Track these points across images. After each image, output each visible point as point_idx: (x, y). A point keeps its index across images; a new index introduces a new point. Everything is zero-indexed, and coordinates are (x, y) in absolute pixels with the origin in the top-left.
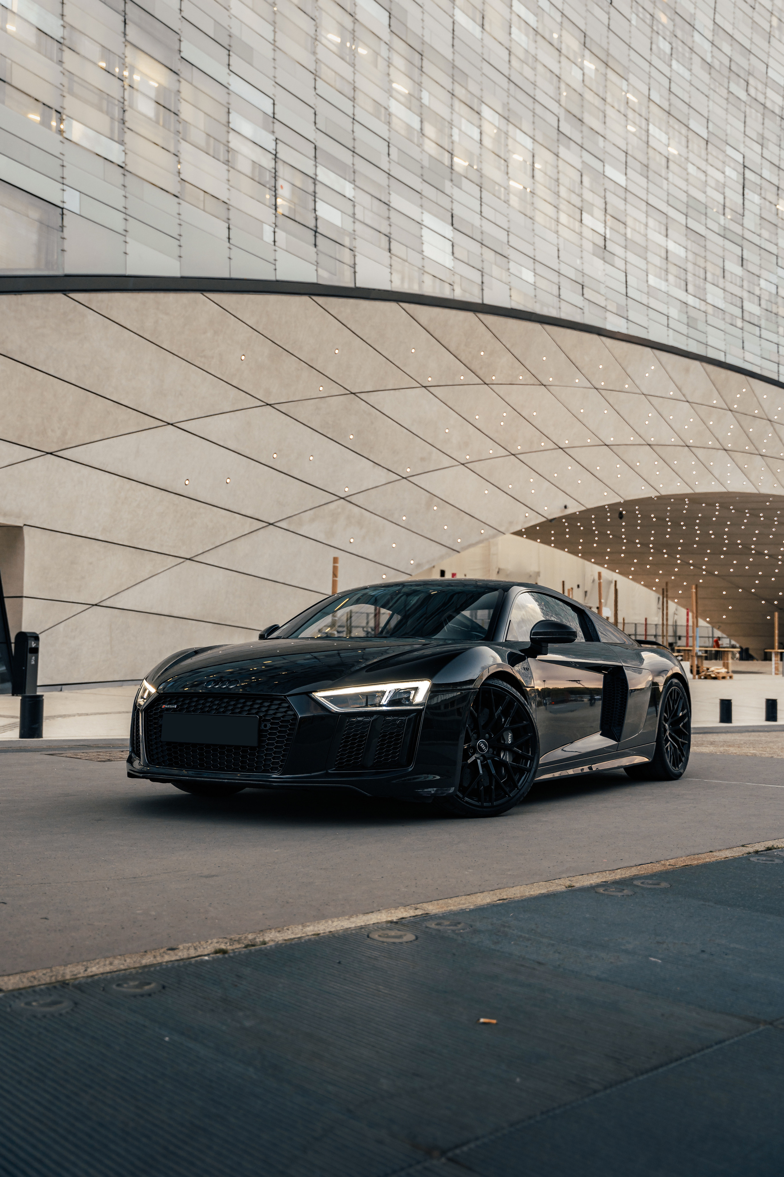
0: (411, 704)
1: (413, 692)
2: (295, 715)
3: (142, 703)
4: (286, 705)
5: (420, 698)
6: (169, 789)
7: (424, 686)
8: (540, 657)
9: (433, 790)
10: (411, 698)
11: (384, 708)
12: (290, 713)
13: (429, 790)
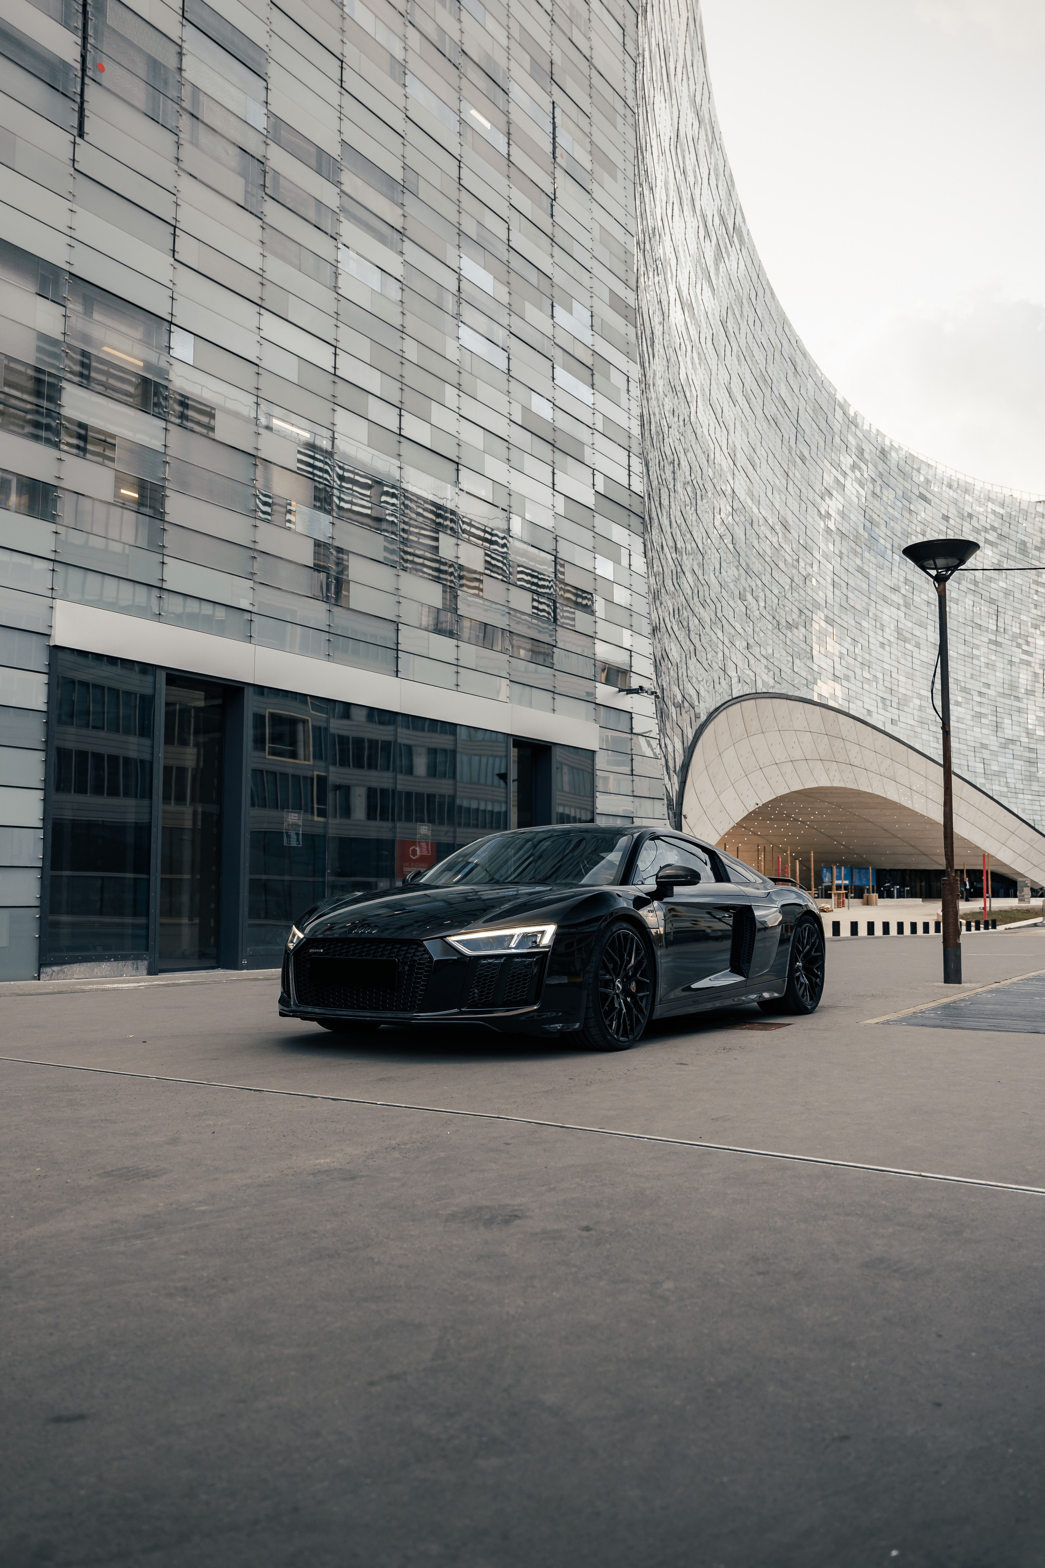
0: (538, 947)
1: (540, 935)
2: (431, 958)
3: (292, 947)
4: (423, 949)
5: (546, 940)
6: (314, 1027)
7: (550, 930)
8: (666, 900)
9: (559, 1026)
10: (538, 940)
11: (514, 951)
12: (426, 956)
13: (556, 1025)
